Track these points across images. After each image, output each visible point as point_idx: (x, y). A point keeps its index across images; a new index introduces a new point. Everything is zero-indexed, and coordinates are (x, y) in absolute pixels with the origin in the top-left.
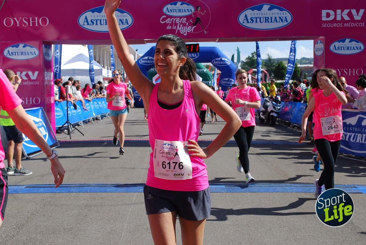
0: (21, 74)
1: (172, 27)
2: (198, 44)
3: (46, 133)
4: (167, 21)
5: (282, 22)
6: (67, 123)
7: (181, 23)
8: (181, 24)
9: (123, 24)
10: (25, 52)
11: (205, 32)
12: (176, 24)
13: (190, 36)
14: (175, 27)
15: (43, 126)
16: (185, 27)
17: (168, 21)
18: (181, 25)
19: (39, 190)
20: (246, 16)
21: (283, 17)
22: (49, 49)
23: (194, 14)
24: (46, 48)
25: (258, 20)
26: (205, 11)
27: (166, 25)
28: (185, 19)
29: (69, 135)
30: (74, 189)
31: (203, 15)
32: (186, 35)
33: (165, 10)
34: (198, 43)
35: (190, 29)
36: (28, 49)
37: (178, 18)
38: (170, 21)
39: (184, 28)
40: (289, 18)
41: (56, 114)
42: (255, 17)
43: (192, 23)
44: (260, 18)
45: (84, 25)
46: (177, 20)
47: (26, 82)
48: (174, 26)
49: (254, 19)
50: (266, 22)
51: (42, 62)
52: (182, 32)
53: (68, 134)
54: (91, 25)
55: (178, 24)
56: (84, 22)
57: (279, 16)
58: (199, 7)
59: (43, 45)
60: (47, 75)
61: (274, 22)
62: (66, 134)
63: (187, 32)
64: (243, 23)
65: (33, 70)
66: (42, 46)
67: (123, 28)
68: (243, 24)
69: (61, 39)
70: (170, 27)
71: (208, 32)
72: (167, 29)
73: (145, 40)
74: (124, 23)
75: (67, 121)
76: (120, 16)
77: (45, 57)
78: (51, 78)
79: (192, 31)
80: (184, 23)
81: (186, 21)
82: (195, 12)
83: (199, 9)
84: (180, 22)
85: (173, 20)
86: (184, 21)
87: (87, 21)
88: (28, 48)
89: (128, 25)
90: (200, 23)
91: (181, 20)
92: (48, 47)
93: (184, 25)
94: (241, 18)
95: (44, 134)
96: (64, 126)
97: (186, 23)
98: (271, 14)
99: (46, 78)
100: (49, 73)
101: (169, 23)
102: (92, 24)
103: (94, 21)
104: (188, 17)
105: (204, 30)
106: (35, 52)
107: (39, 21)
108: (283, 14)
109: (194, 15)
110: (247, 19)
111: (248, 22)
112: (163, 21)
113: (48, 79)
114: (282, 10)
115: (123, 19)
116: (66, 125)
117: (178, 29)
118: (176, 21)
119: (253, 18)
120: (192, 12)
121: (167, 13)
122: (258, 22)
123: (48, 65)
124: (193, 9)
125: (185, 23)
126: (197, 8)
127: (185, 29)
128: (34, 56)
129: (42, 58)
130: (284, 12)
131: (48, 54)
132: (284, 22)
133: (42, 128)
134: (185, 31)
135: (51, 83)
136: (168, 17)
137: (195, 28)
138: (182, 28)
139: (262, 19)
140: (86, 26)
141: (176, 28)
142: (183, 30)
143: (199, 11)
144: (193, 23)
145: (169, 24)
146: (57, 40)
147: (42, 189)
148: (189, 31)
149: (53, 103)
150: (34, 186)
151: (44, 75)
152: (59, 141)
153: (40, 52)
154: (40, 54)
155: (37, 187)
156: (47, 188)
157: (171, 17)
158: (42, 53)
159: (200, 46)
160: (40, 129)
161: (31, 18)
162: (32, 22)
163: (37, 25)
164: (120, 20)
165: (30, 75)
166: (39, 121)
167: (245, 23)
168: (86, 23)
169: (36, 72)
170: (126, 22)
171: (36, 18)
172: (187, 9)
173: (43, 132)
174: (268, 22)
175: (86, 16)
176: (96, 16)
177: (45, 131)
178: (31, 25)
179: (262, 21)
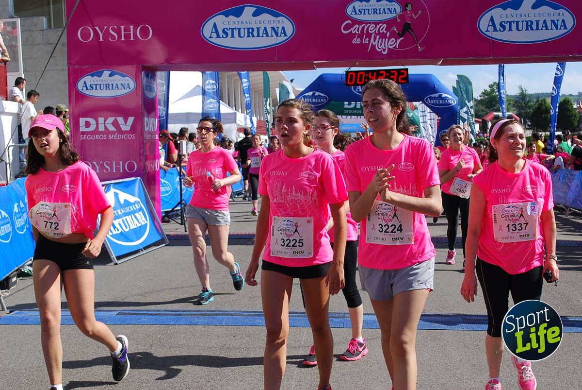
0: (105, 121)
1: (362, 40)
2: (407, 70)
3: (146, 222)
4: (352, 29)
5: (557, 29)
6: (180, 205)
7: (377, 32)
8: (377, 34)
9: (277, 36)
10: (112, 85)
11: (419, 47)
12: (369, 35)
13: (393, 55)
14: (368, 39)
15: (141, 209)
16: (384, 40)
17: (355, 29)
18: (378, 36)
19: (140, 319)
20: (492, 19)
21: (558, 20)
22: (152, 79)
23: (400, 16)
24: (147, 76)
25: (514, 26)
26: (420, 12)
27: (352, 36)
28: (385, 25)
29: (183, 226)
30: (199, 318)
31: (415, 18)
32: (385, 53)
33: (349, 10)
35: (394, 42)
36: (117, 79)
37: (374, 25)
38: (358, 31)
39: (382, 41)
40: (570, 22)
41: (162, 189)
42: (507, 22)
43: (397, 32)
44: (517, 22)
45: (211, 37)
46: (370, 29)
47: (113, 136)
48: (365, 38)
49: (505, 25)
50: (527, 29)
51: (140, 102)
52: (380, 49)
53: (181, 224)
54: (223, 37)
55: (372, 34)
56: (212, 32)
57: (553, 19)
58: (410, 5)
59: (143, 72)
60: (148, 123)
61: (542, 29)
62: (178, 223)
63: (388, 48)
64: (487, 31)
65: (125, 113)
66: (141, 73)
67: (278, 42)
68: (486, 33)
69: (171, 62)
70: (359, 39)
71: (424, 47)
72: (353, 43)
73: (314, 62)
74: (279, 35)
75: (179, 201)
76: (272, 22)
77: (145, 91)
78: (154, 130)
79: (397, 47)
80: (383, 32)
81: (385, 30)
82: (401, 13)
83: (409, 8)
84: (375, 32)
85: (364, 27)
86: (382, 30)
87: (217, 32)
88: (117, 77)
89: (286, 38)
90: (412, 33)
91: (378, 27)
92: (150, 75)
93: (383, 36)
94: (484, 24)
95: (143, 223)
96: (175, 209)
97: (387, 33)
98: (537, 15)
99: (146, 129)
100: (152, 119)
101: (357, 32)
102: (225, 36)
103: (228, 31)
104: (390, 23)
105: (418, 45)
106: (128, 84)
107: (135, 32)
108: (559, 14)
109: (399, 18)
110: (494, 25)
111: (495, 30)
112: (345, 29)
113: (150, 130)
114: (556, 8)
115: (278, 28)
116: (179, 208)
117: (372, 43)
118: (369, 30)
119: (505, 22)
120: (396, 13)
121: (354, 16)
122: (512, 29)
123: (150, 106)
124: (398, 9)
125: (385, 32)
126: (406, 6)
127: (385, 44)
128: (128, 90)
129: (140, 93)
130: (561, 11)
131: (150, 89)
132: (560, 29)
133: (139, 213)
134: (385, 47)
135: (156, 137)
136: (355, 22)
137: (401, 41)
138: (378, 41)
139: (520, 24)
140: (215, 40)
141: (369, 41)
142: (381, 45)
143: (408, 12)
144: (399, 33)
145: (357, 35)
146: (165, 64)
147: (144, 318)
148: (391, 47)
149: (158, 170)
150: (131, 312)
151: (143, 122)
152: (167, 235)
153: (138, 84)
154: (138, 88)
155: (136, 314)
156: (153, 317)
157: (360, 22)
158: (140, 85)
159: (409, 73)
160: (136, 214)
161: (122, 27)
162: (124, 34)
163: (132, 39)
164: (273, 28)
165: (120, 123)
166: (135, 201)
167: (491, 32)
168: (215, 33)
169: (130, 118)
170: (282, 32)
171: (132, 27)
172: (389, 9)
173: (142, 219)
174: (532, 29)
175: (215, 23)
176: (231, 23)
177: (144, 219)
178: (123, 39)
179: (520, 28)
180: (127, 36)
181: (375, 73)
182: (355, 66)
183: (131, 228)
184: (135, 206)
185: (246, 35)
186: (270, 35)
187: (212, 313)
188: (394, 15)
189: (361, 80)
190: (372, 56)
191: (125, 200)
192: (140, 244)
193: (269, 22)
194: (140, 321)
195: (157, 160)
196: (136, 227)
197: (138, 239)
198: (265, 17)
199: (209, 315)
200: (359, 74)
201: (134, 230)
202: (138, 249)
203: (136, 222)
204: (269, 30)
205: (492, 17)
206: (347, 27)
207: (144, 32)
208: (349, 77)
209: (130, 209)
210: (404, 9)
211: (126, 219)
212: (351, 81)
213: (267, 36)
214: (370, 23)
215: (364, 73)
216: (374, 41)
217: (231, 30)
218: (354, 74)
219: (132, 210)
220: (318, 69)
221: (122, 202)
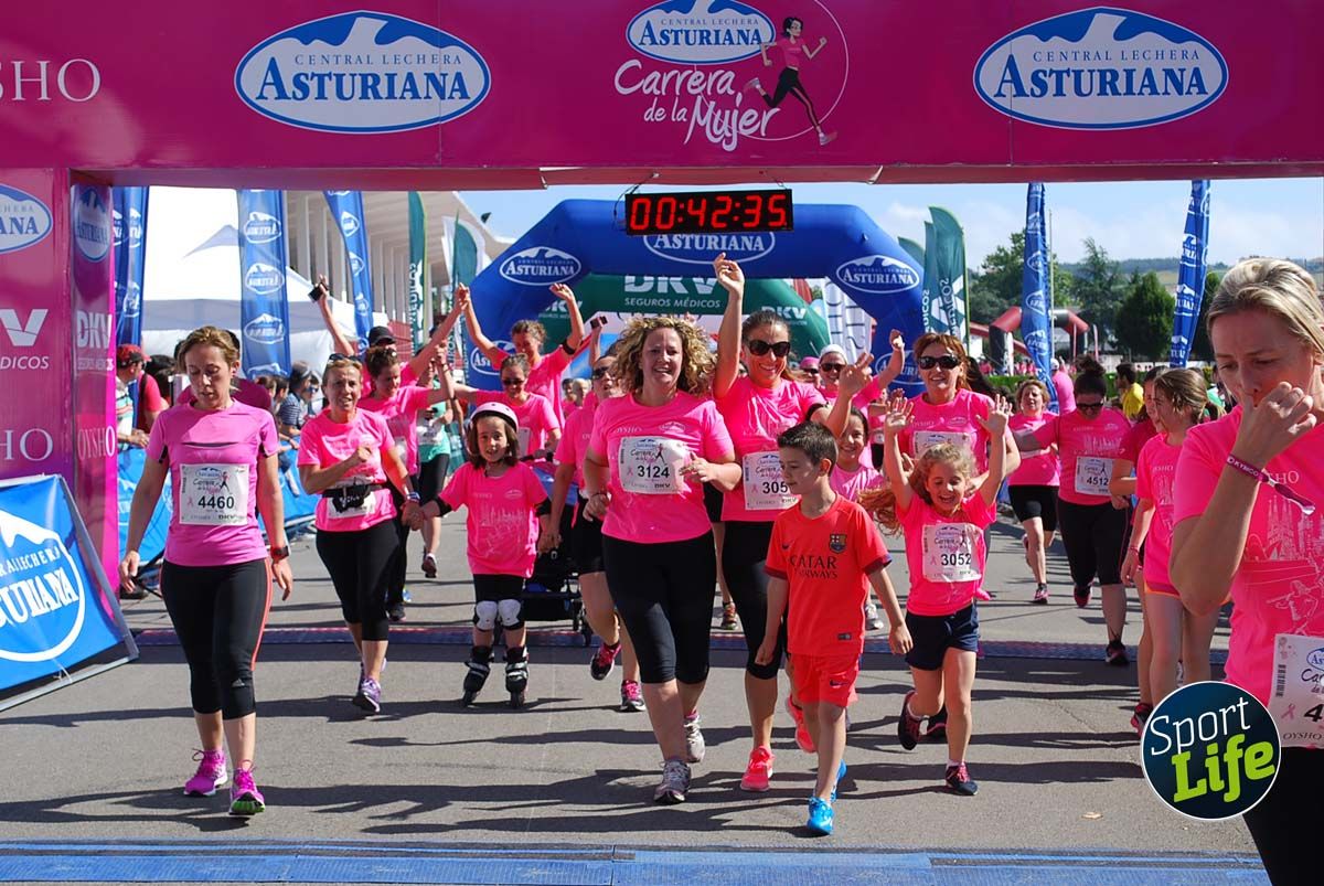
1: (669, 113)
2: (788, 193)
3: (75, 598)
4: (644, 83)
5: (1180, 93)
7: (709, 93)
8: (709, 99)
9: (442, 97)
11: (821, 135)
12: (688, 101)
13: (751, 155)
14: (684, 110)
16: (727, 112)
17: (651, 84)
18: (713, 104)
20: (1011, 64)
21: (1182, 71)
22: (98, 207)
23: (771, 52)
24: (85, 199)
25: (1068, 82)
26: (823, 42)
27: (643, 101)
28: (731, 75)
30: (218, 863)
31: (811, 56)
32: (730, 148)
33: (636, 33)
34: (787, 186)
35: (754, 119)
37: (699, 74)
38: (659, 87)
39: (722, 117)
40: (1214, 75)
42: (1052, 72)
43: (763, 93)
44: (1078, 74)
45: (261, 97)
46: (691, 82)
48: (679, 108)
49: (1046, 79)
50: (1103, 92)
51: (64, 269)
52: (716, 136)
54: (295, 97)
55: (695, 96)
56: (265, 84)
57: (1169, 67)
58: (796, 23)
59: (73, 189)
61: (1141, 93)
63: (739, 136)
64: (999, 94)
65: (23, 299)
66: (68, 191)
67: (443, 115)
68: (996, 100)
69: (154, 161)
70: (662, 109)
71: (835, 135)
72: (647, 120)
73: (542, 169)
74: (447, 95)
76: (428, 59)
77: (79, 240)
79: (763, 134)
80: (726, 93)
81: (732, 88)
82: (774, 44)
83: (795, 29)
84: (705, 90)
85: (675, 76)
86: (722, 87)
87: (278, 83)
89: (466, 102)
90: (800, 94)
91: (712, 79)
92: (93, 196)
93: (725, 103)
94: (990, 76)
95: (67, 602)
97: (736, 94)
98: (1129, 55)
99: (81, 343)
101: (657, 92)
102: (299, 94)
103: (308, 83)
104: (743, 68)
105: (818, 128)
106: (32, 219)
107: (51, 78)
108: (1184, 55)
109: (768, 58)
110: (1016, 80)
111: (1020, 92)
112: (625, 82)
113: (92, 345)
114: (1178, 38)
115: (444, 75)
117: (696, 121)
118: (689, 88)
119: (1044, 72)
120: (760, 42)
121: (648, 48)
122: (1064, 92)
123: (91, 281)
124: (766, 32)
125: (731, 92)
126: (787, 24)
127: (730, 123)
128: (31, 237)
129: (65, 246)
130: (1191, 46)
131: (92, 233)
132: (1189, 93)
133: (57, 572)
134: (730, 131)
135: (107, 364)
136: (652, 64)
137: (771, 118)
138: (713, 117)
139: (1085, 77)
140: (273, 106)
141: (689, 115)
142: (719, 128)
143: (793, 41)
144: (764, 97)
145: (656, 100)
146: (136, 167)
147: (63, 864)
148: (745, 133)
149: (111, 455)
150: (27, 847)
151: (72, 325)
152: (135, 633)
153: (59, 219)
154: (58, 227)
155: (41, 853)
156: (89, 860)
157: (664, 66)
158: (66, 225)
159: (795, 201)
160: (49, 577)
161: (18, 65)
162: (22, 83)
163: (44, 96)
164: (431, 77)
165: (6, 327)
166: (45, 541)
167: (1008, 96)
168: (274, 87)
169: (35, 312)
170: (457, 87)
171: (43, 65)
172: (740, 32)
173: (65, 589)
174: (1115, 92)
175: (273, 59)
176: (318, 59)
177: (69, 589)
178: (19, 96)
179: (1085, 90)
180: (31, 89)
181: (704, 201)
182: (649, 180)
183: (34, 614)
184: (45, 554)
185: (358, 93)
186: (422, 93)
187: (253, 847)
188: (753, 48)
189: (665, 220)
190: (695, 153)
191: (18, 537)
192: (57, 657)
193: (421, 59)
194: (50, 871)
195: (110, 428)
196: (47, 610)
197: (54, 643)
198: (410, 45)
199: (243, 853)
200: (661, 203)
201: (41, 619)
202: (53, 671)
203: (47, 597)
204: (421, 84)
205: (1011, 57)
206: (631, 77)
207: (79, 80)
208: (634, 210)
209: (30, 561)
210: (782, 30)
211: (19, 589)
212: (640, 221)
213: (416, 96)
214: (691, 68)
215: (673, 200)
216: (702, 118)
217: (316, 78)
218: (648, 203)
219: (37, 564)
220: (552, 188)
221: (9, 542)
